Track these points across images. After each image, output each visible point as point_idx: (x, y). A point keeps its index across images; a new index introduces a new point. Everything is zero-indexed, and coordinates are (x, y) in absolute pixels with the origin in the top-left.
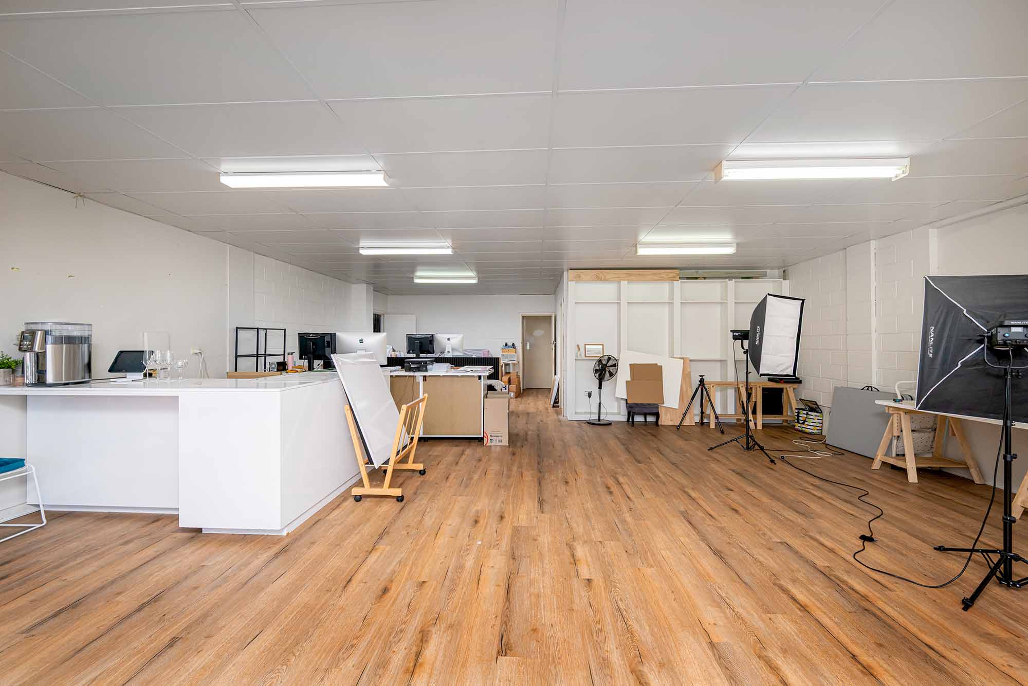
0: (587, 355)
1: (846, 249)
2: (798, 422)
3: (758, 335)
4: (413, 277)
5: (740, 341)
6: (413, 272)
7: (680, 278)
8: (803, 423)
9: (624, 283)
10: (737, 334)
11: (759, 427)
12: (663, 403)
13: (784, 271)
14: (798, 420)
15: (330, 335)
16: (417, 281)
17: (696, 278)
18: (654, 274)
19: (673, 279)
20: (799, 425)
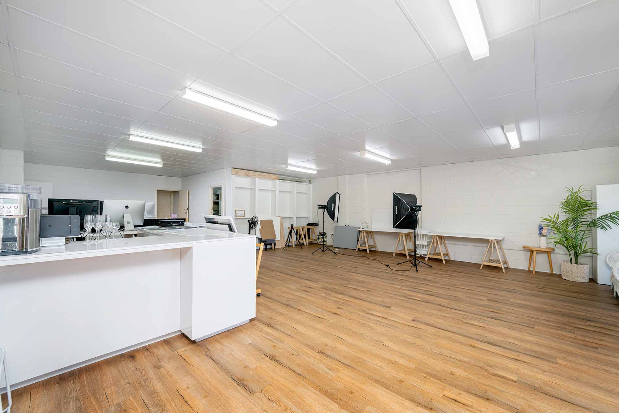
0: (237, 216)
1: (337, 176)
2: (319, 241)
3: (333, 207)
4: (105, 155)
5: (322, 209)
6: (105, 150)
7: (279, 179)
8: (321, 241)
9: (257, 179)
10: (320, 206)
11: (308, 245)
12: (276, 238)
13: (310, 181)
14: (319, 240)
15: (97, 202)
16: (108, 159)
17: (283, 180)
18: (269, 176)
19: (276, 179)
20: (319, 242)
